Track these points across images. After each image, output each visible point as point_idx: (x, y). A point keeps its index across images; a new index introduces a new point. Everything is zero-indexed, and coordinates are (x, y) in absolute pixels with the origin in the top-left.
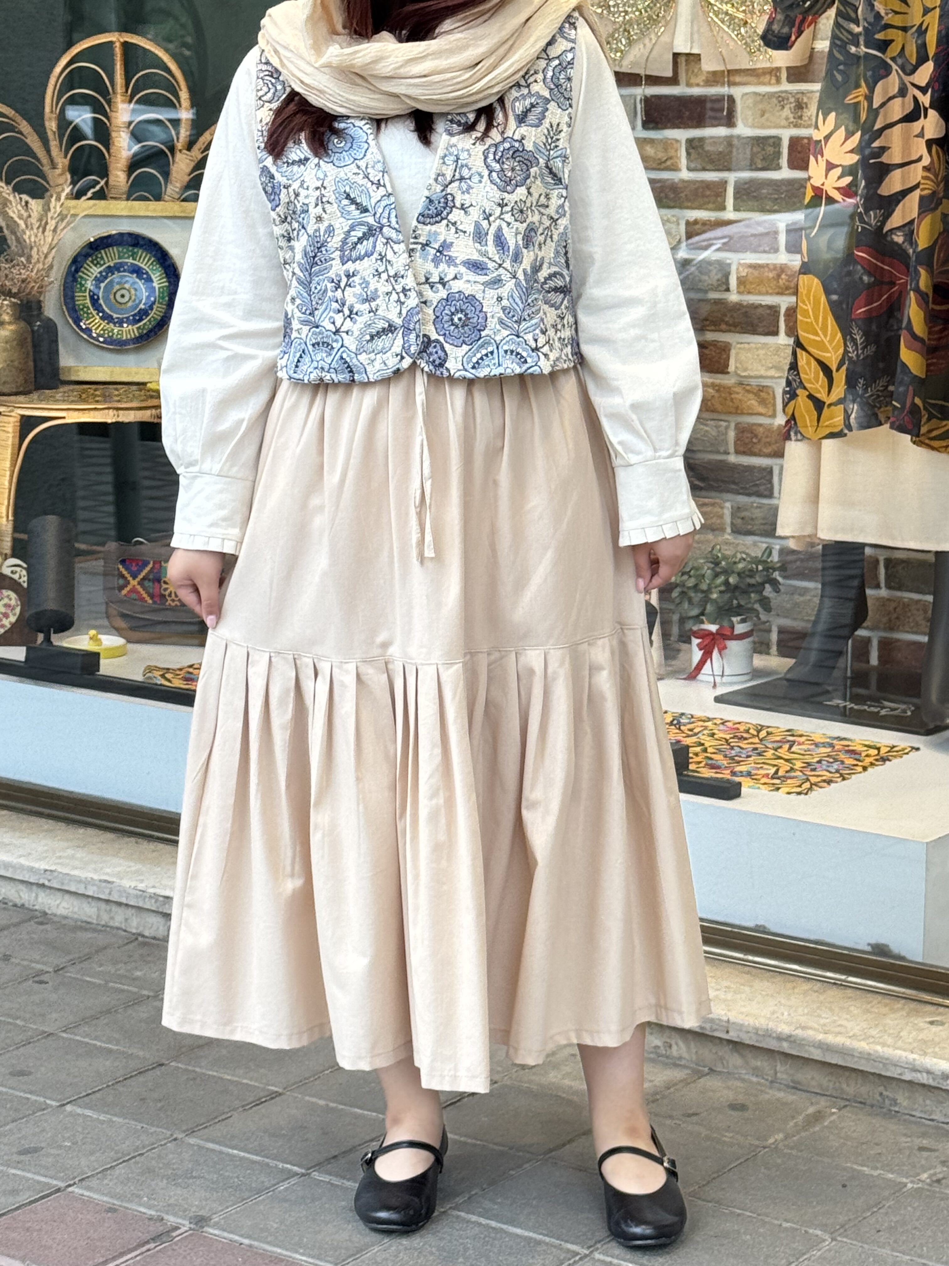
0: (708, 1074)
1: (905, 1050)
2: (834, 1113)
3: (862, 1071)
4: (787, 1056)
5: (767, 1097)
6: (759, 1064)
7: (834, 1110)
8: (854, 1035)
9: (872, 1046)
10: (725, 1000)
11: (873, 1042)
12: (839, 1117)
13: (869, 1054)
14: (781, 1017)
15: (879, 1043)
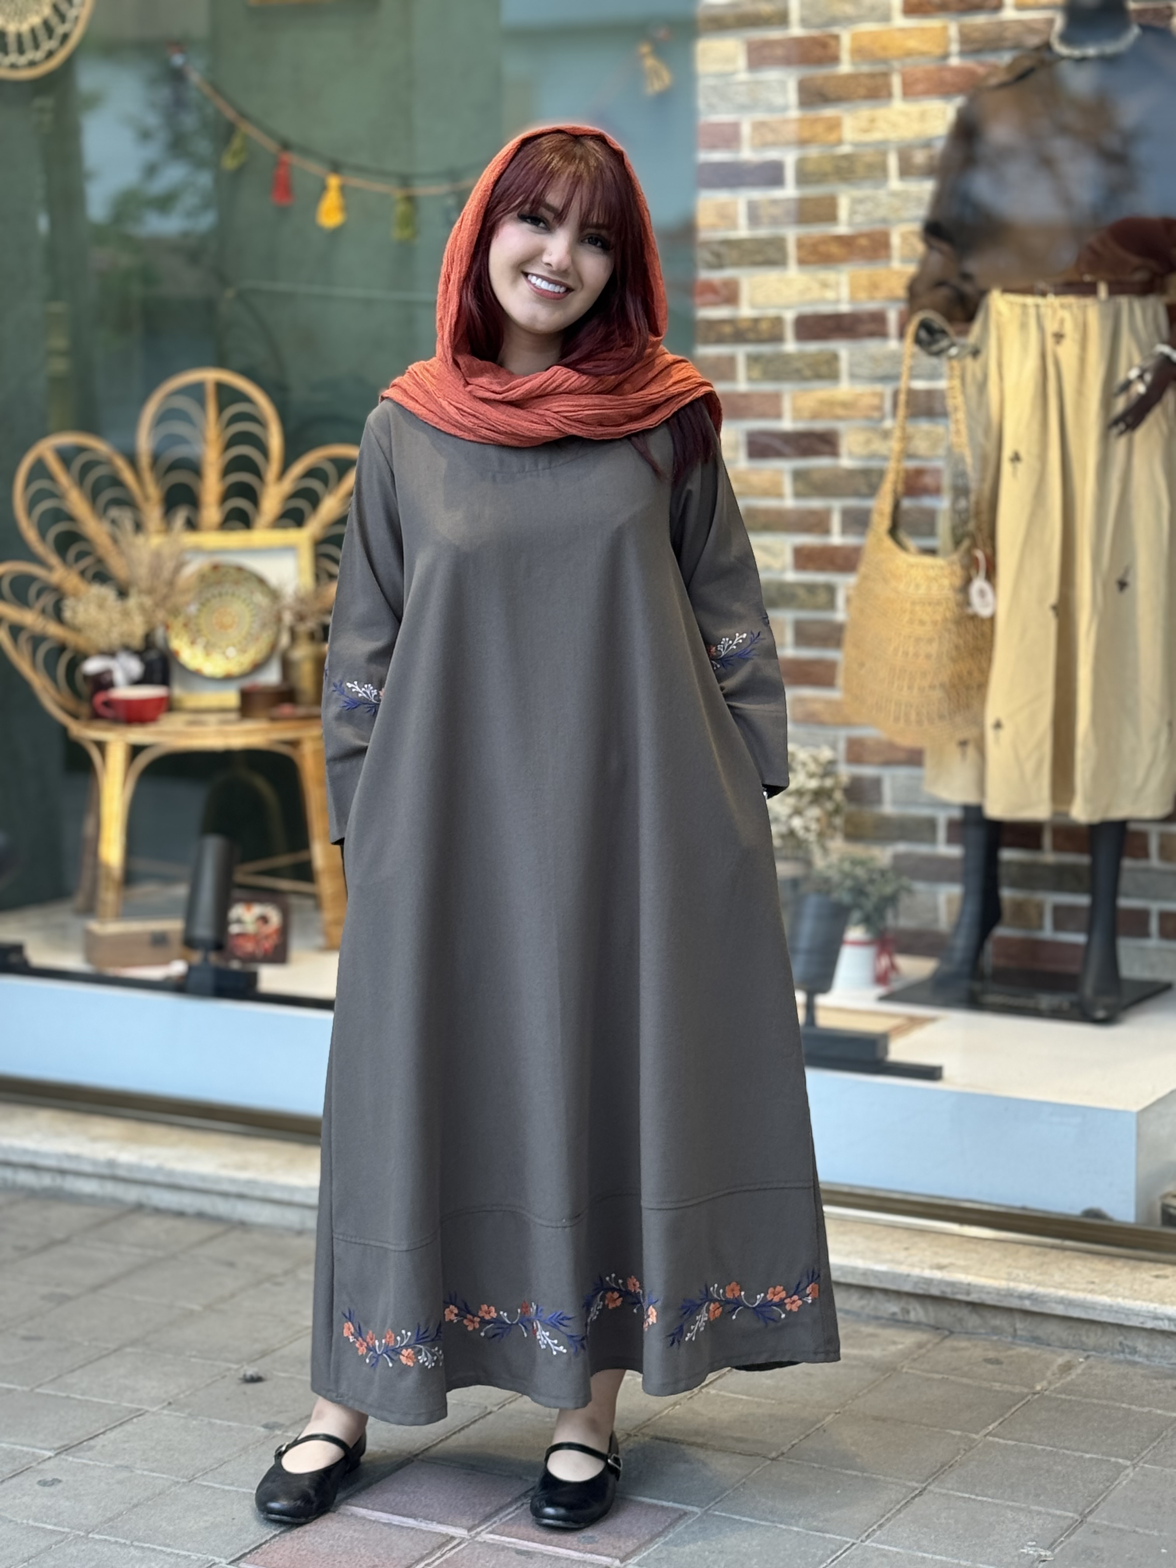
0: (949, 1335)
1: (1142, 1301)
2: (1081, 1363)
3: (1103, 1323)
4: (1028, 1313)
6: (998, 1322)
7: (1081, 1360)
8: (1092, 1290)
9: (1113, 1299)
11: (1112, 1296)
12: (1088, 1365)
13: (1111, 1306)
14: (1018, 1278)
15: (1117, 1296)
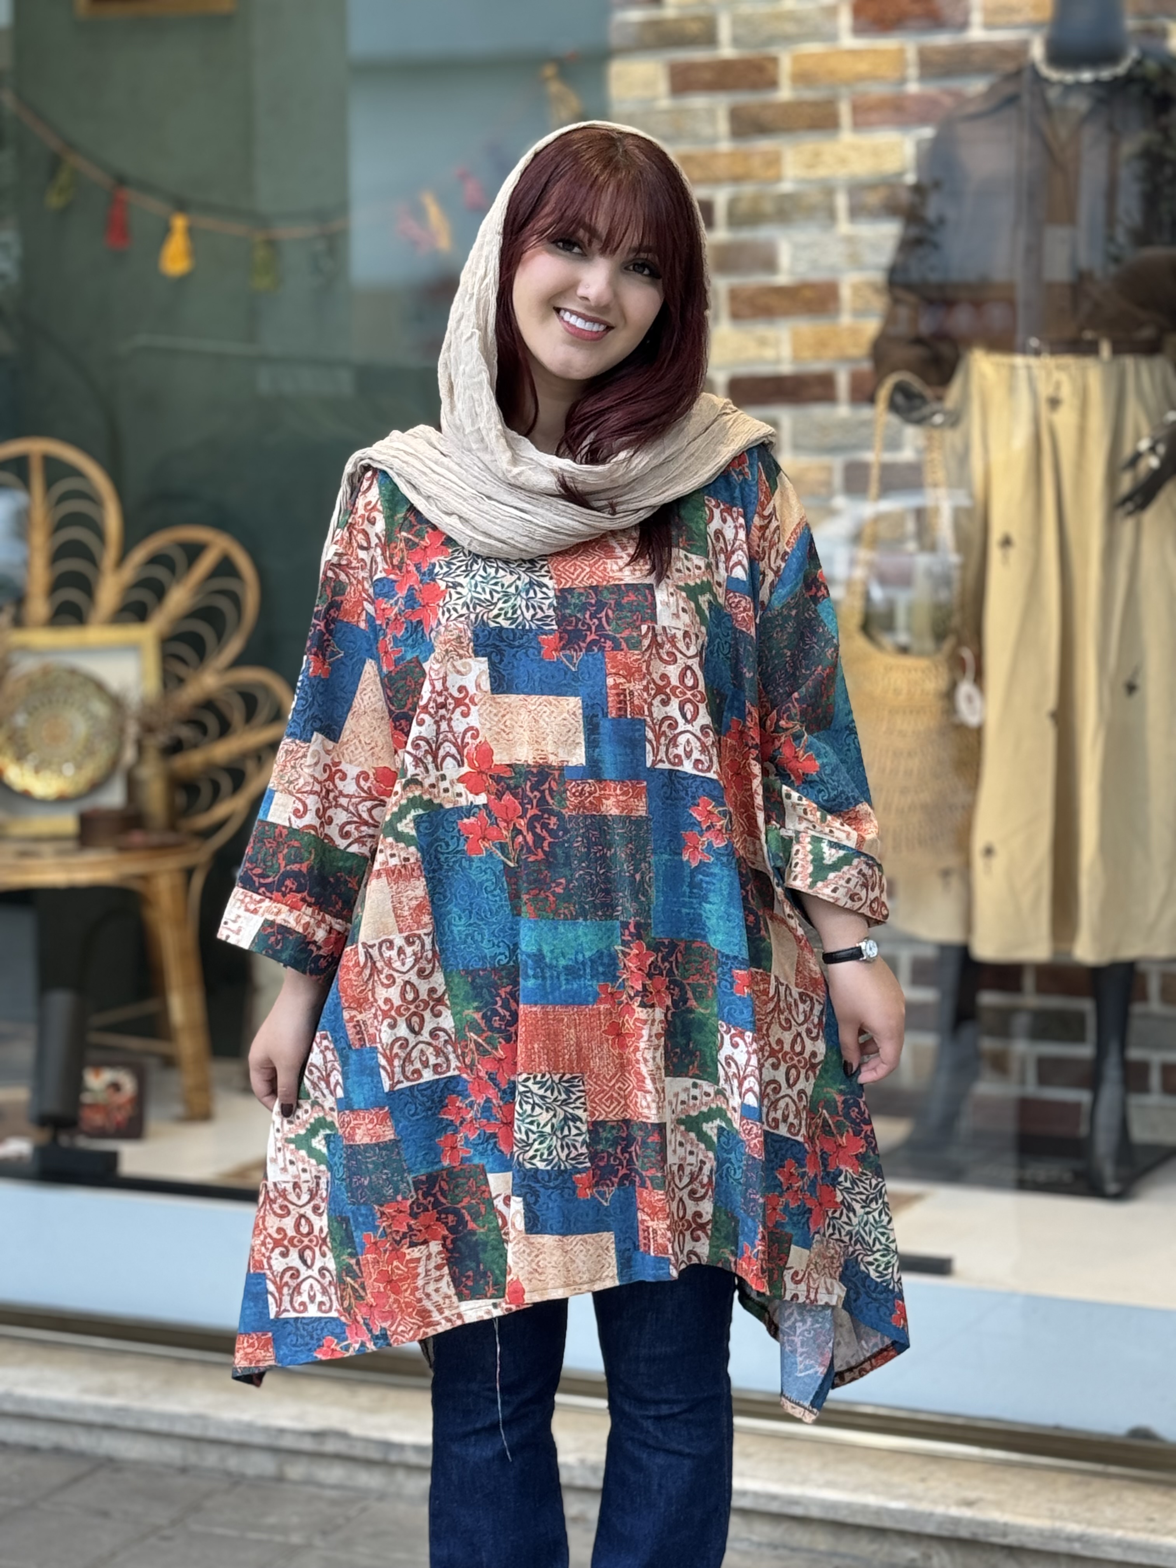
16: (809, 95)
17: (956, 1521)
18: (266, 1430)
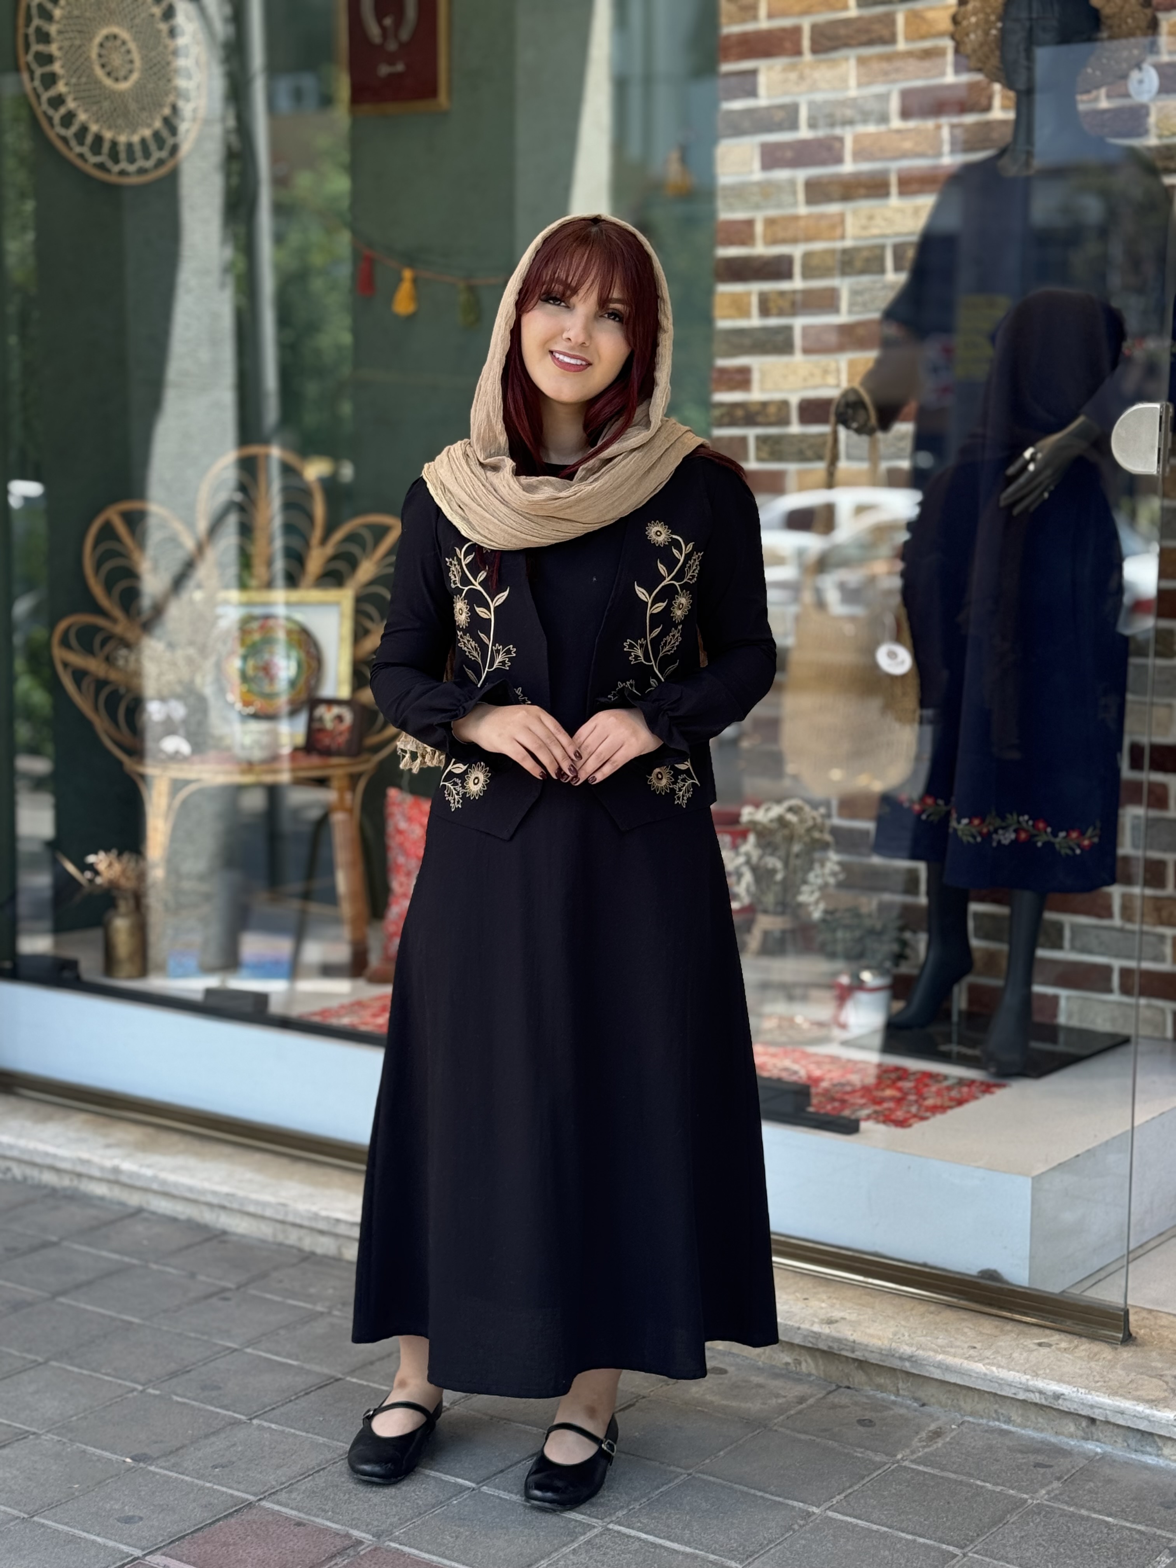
0: (835, 1390)
1: (1018, 1372)
2: (954, 1430)
3: (979, 1390)
4: (908, 1373)
5: (891, 1412)
6: (882, 1381)
7: (953, 1427)
8: (970, 1356)
9: (988, 1367)
10: (850, 1321)
11: (989, 1364)
12: (958, 1434)
13: (985, 1374)
14: (902, 1338)
15: (992, 1364)
16: (866, 167)
17: (817, 1336)
18: (327, 1219)
